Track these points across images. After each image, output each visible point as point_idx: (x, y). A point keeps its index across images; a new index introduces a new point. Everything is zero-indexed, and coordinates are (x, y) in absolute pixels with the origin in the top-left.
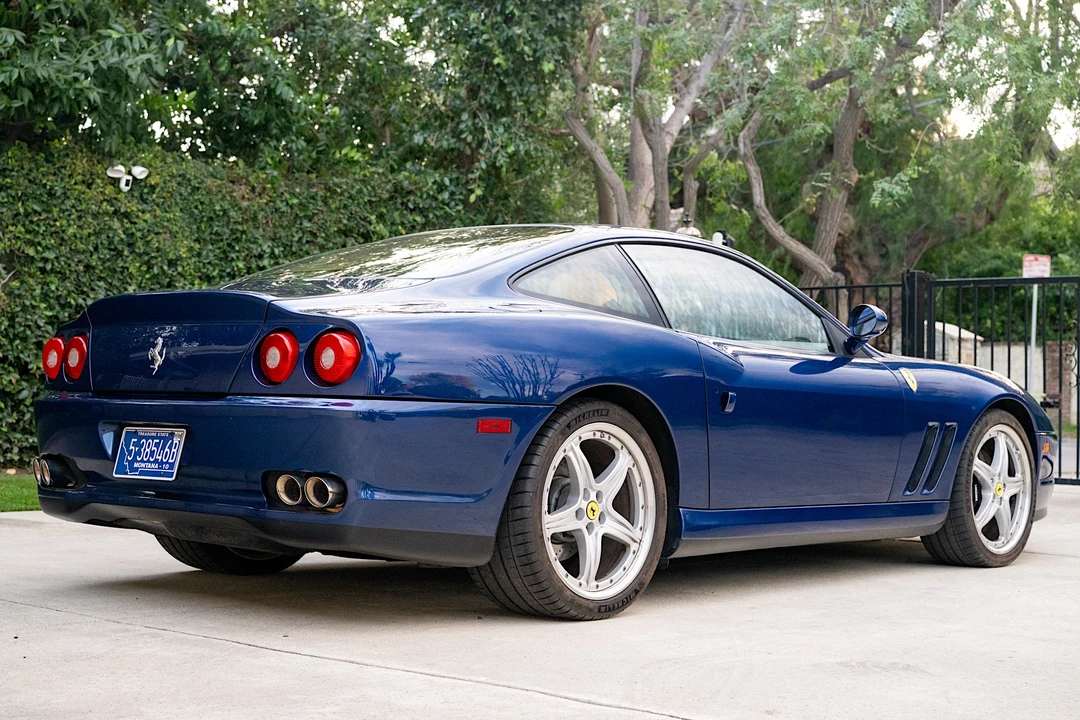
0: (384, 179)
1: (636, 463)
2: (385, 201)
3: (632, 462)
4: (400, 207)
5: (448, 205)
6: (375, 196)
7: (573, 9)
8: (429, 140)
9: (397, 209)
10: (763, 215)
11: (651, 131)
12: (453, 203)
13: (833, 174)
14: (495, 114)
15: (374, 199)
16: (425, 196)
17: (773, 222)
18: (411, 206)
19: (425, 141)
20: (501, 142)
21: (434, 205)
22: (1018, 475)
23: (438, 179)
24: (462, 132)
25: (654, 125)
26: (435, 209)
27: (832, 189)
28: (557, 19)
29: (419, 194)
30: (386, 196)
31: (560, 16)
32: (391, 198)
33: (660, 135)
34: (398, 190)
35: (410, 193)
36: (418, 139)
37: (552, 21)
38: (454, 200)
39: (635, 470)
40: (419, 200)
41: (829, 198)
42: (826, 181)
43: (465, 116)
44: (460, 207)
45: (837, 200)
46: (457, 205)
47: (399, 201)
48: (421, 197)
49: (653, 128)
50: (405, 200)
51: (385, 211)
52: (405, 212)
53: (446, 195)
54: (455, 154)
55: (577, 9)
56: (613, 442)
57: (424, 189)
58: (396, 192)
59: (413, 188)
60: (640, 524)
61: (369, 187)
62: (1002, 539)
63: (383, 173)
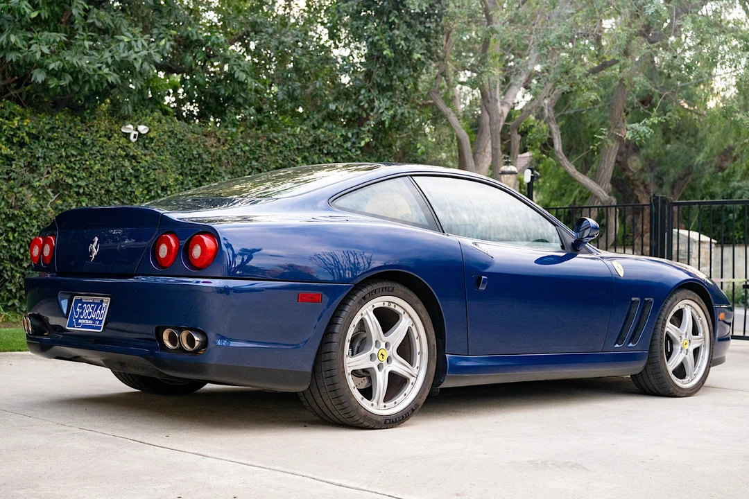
0: (307, 134)
1: (414, 323)
2: (308, 148)
3: (412, 323)
4: (318, 152)
5: (350, 151)
6: (301, 145)
7: (436, 20)
8: (340, 107)
9: (316, 154)
10: (561, 158)
11: (488, 101)
12: (353, 150)
13: (609, 129)
14: (383, 90)
15: (300, 147)
16: (335, 145)
17: (568, 162)
18: (325, 151)
19: (337, 108)
20: (384, 109)
21: (341, 151)
22: (701, 335)
23: (344, 134)
24: (361, 101)
25: (491, 97)
26: (341, 153)
27: (608, 140)
28: (425, 27)
29: (331, 144)
30: (308, 145)
31: (427, 25)
32: (312, 146)
33: (495, 105)
34: (317, 141)
35: (325, 142)
36: (332, 107)
37: (421, 28)
38: (354, 147)
39: (413, 328)
40: (331, 148)
41: (606, 147)
42: (605, 135)
43: (363, 91)
44: (359, 152)
45: (612, 147)
46: (356, 151)
47: (318, 148)
48: (332, 145)
49: (490, 100)
50: (322, 148)
51: (307, 155)
52: (321, 155)
53: (349, 144)
54: (357, 117)
55: (439, 20)
56: (398, 309)
57: (335, 140)
58: (315, 142)
59: (327, 139)
60: (417, 365)
61: (297, 139)
62: (688, 378)
63: (307, 130)
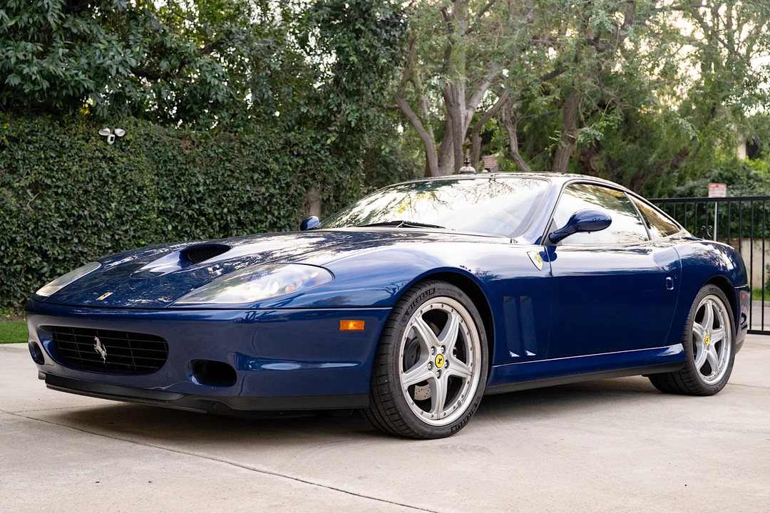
0: (278, 136)
2: (279, 150)
4: (288, 153)
5: (320, 152)
6: (272, 147)
7: (401, 29)
8: (311, 110)
9: (287, 155)
10: (517, 159)
11: (451, 106)
12: (322, 152)
13: (563, 132)
14: (349, 95)
15: (271, 149)
16: (305, 147)
17: (523, 162)
18: (295, 153)
19: (308, 111)
20: (350, 112)
21: (310, 153)
23: (314, 136)
24: (330, 105)
25: (454, 102)
26: (311, 155)
27: (561, 142)
28: (390, 35)
29: (301, 146)
30: (279, 147)
31: (392, 33)
32: (283, 148)
33: (457, 108)
34: (288, 143)
35: (296, 144)
36: (304, 110)
37: (385, 35)
38: (324, 149)
40: (300, 150)
41: (560, 148)
42: (558, 137)
43: (332, 96)
44: (328, 154)
45: (566, 148)
46: (325, 152)
47: (288, 150)
49: (453, 104)
50: (292, 149)
51: (279, 156)
52: (292, 157)
53: (318, 146)
54: (326, 120)
55: (404, 28)
57: (304, 143)
58: (286, 144)
59: (297, 142)
61: (269, 142)
63: (278, 133)
